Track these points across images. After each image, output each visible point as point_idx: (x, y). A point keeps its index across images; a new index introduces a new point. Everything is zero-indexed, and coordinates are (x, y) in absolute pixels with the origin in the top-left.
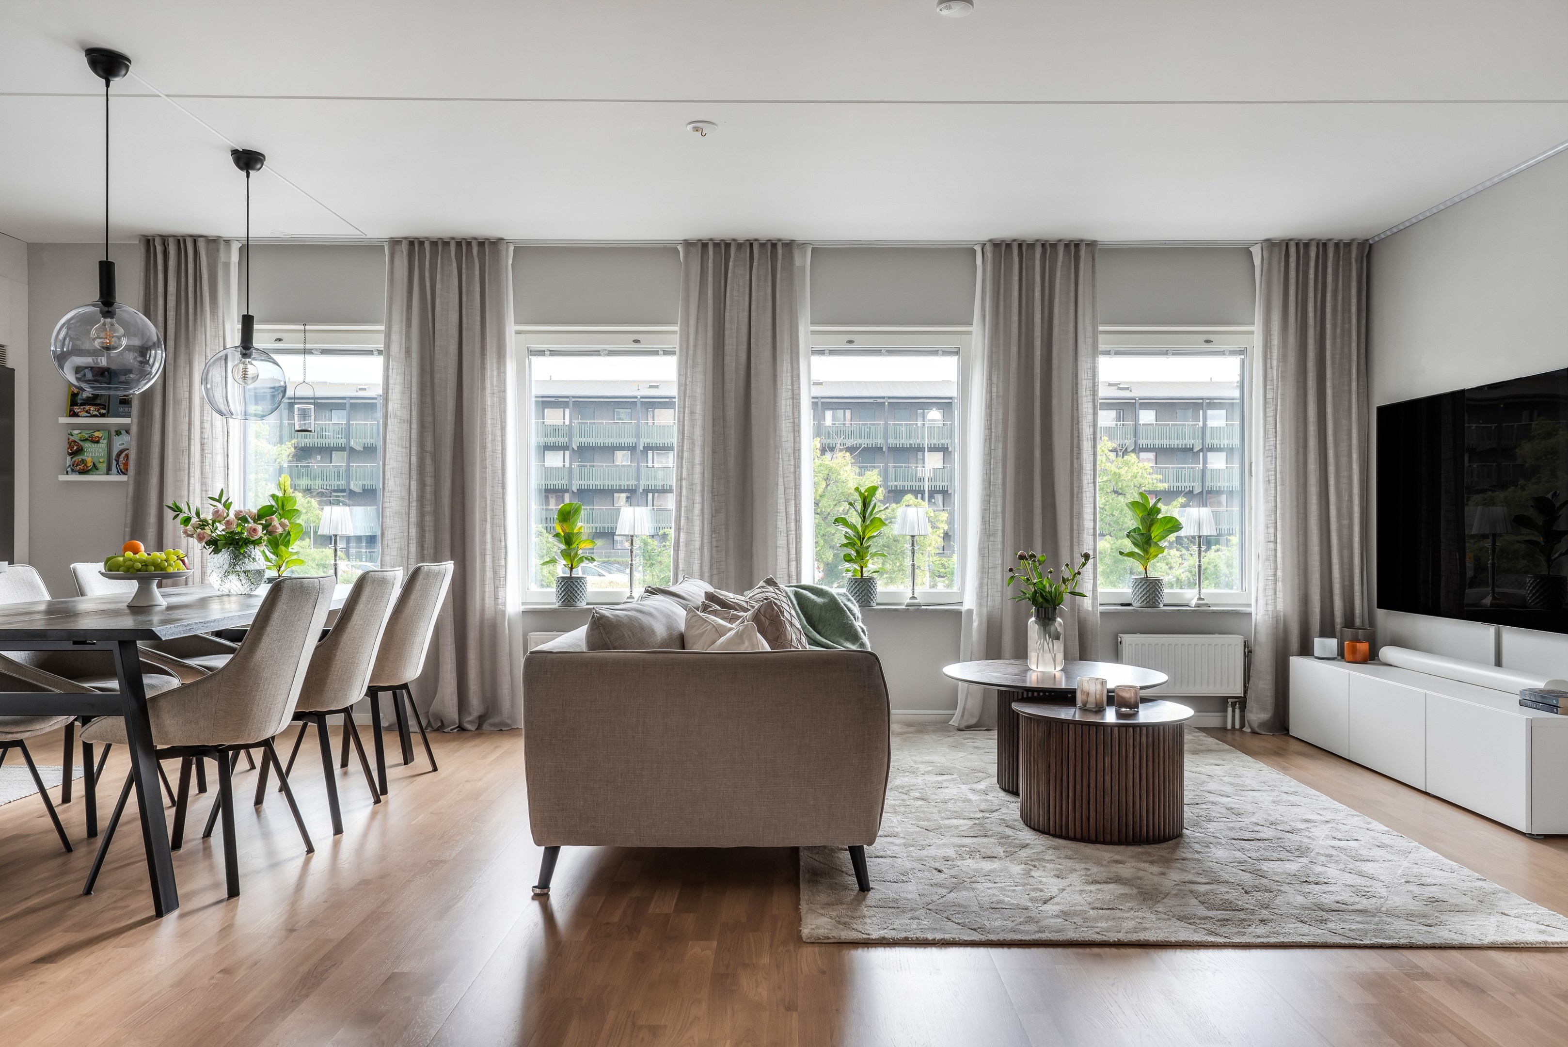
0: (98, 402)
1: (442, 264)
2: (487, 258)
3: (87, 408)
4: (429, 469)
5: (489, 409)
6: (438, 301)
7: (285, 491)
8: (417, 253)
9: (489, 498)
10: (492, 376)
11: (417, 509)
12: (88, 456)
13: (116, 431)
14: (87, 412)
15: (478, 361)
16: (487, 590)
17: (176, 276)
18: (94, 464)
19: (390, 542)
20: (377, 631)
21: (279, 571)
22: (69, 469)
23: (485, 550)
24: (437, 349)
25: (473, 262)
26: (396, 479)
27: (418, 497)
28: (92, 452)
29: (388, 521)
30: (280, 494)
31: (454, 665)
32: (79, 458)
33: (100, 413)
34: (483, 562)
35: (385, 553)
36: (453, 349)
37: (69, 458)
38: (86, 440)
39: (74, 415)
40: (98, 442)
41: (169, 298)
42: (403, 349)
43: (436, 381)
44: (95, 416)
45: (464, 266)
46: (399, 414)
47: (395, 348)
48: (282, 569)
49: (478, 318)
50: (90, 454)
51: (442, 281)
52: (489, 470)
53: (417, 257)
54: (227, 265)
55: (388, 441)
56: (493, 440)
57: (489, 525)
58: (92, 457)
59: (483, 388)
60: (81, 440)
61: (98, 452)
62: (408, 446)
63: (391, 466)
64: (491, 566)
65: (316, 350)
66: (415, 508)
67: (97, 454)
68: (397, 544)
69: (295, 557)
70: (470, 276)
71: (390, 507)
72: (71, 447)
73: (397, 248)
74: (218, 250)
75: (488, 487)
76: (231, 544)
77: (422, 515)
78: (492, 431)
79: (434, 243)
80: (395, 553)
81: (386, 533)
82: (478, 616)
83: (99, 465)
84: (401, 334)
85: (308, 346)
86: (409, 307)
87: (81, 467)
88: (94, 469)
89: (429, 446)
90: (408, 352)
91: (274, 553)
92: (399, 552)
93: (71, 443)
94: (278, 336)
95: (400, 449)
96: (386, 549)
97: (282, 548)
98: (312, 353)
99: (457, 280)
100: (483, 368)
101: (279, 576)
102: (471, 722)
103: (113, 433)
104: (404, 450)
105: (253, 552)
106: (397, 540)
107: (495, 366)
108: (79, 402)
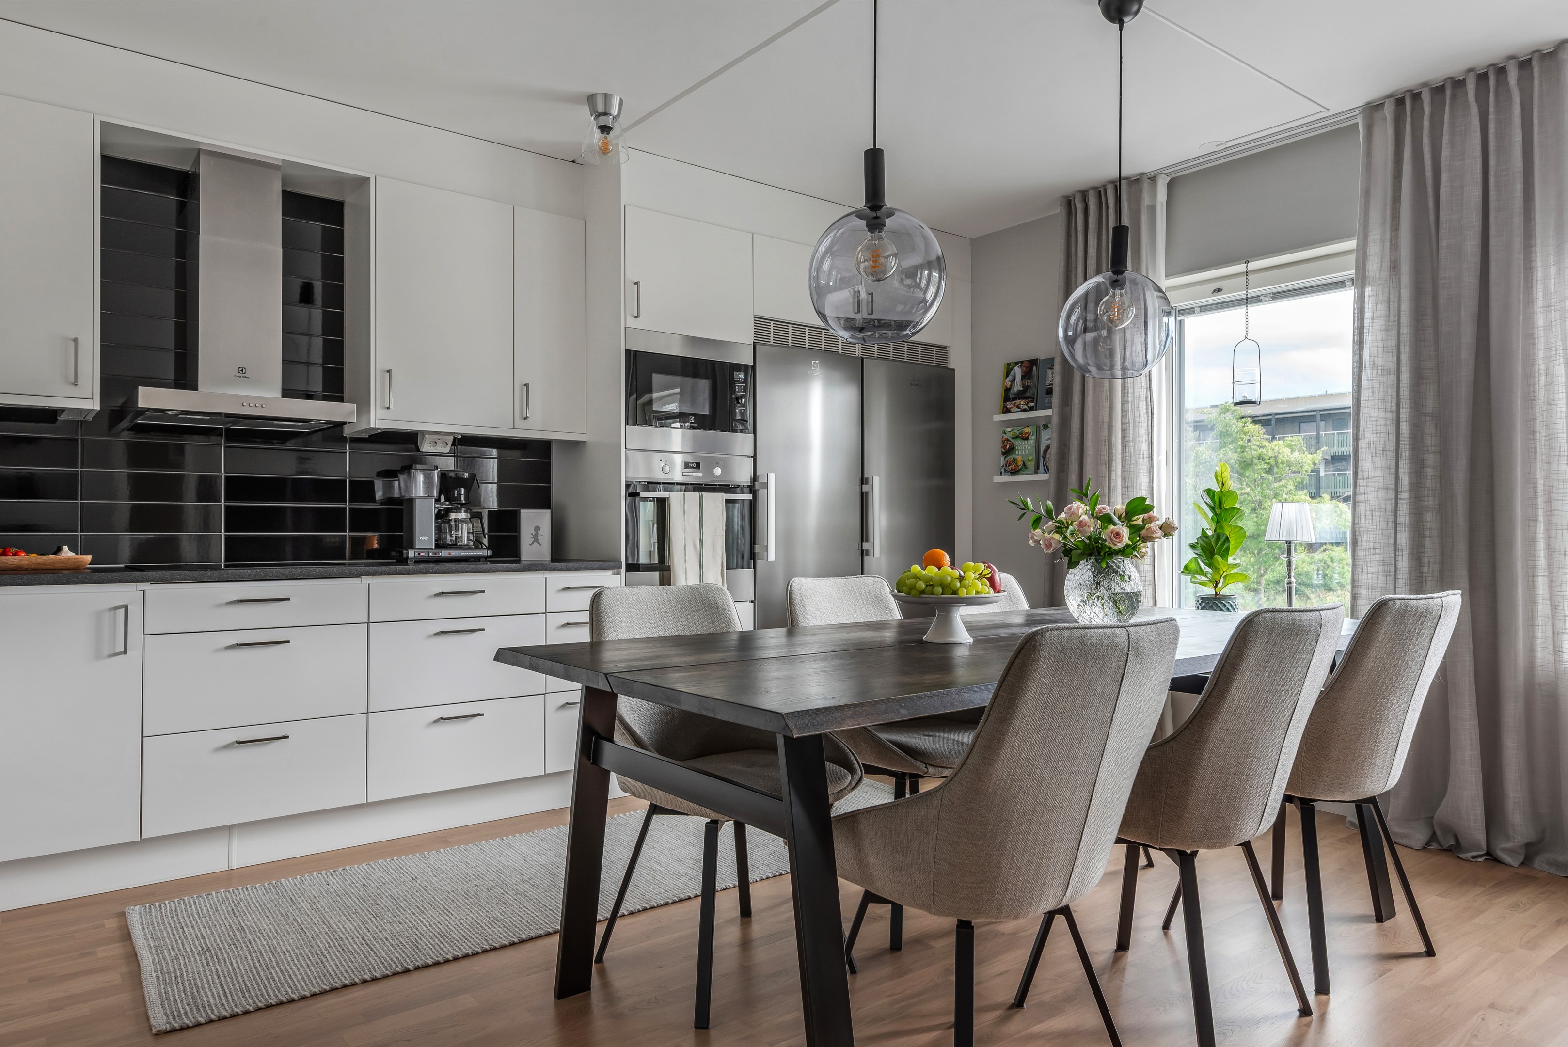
0: (1028, 394)
1: (1452, 116)
2: (1536, 83)
3: (1018, 402)
4: (1431, 440)
5: (1541, 333)
6: (1444, 177)
7: (1223, 484)
8: (1408, 113)
9: (1541, 482)
10: (1546, 278)
11: (1410, 504)
12: (1018, 455)
13: (1044, 425)
14: (1018, 407)
15: (1518, 258)
16: (1539, 634)
17: (1096, 235)
18: (1024, 463)
19: (1365, 554)
20: (1287, 719)
21: (1216, 587)
22: (1003, 470)
23: (1534, 568)
24: (1442, 251)
25: (1509, 99)
26: (1376, 459)
27: (1411, 484)
28: (1022, 450)
29: (1363, 521)
30: (1216, 488)
31: (1477, 752)
32: (1010, 457)
33: (1028, 407)
34: (1531, 588)
35: (1359, 568)
36: (1472, 245)
37: (1002, 458)
38: (1017, 437)
39: (1006, 411)
40: (1027, 439)
41: (1089, 262)
42: (1387, 264)
43: (1442, 301)
44: (1025, 410)
45: (1491, 109)
46: (1380, 362)
47: (1374, 266)
48: (1220, 585)
49: (1519, 187)
50: (1020, 453)
51: (1452, 144)
52: (1541, 436)
53: (1408, 119)
54: (1152, 209)
55: (1363, 404)
56: (1549, 384)
57: (1541, 528)
58: (1022, 455)
59: (1529, 301)
60: (1013, 438)
61: (1027, 449)
62: (1394, 408)
63: (1367, 440)
64: (1547, 596)
65: (1266, 295)
66: (1406, 501)
67: (1027, 452)
68: (1377, 556)
69: (1235, 571)
70: (1504, 124)
71: (1365, 502)
72: (1004, 446)
73: (1378, 116)
74: (1141, 191)
75: (1539, 465)
76: (1090, 555)
77: (1417, 512)
78: (1547, 369)
79: (1438, 90)
80: (1375, 570)
81: (1359, 539)
82: (1521, 677)
83: (1028, 464)
84: (1383, 241)
85: (1252, 292)
86: (1396, 199)
87: (1012, 467)
88: (1024, 468)
89: (1430, 404)
90: (1394, 267)
91: (1210, 565)
92: (1381, 568)
93: (1005, 441)
94: (1215, 285)
95: (1382, 415)
96: (1359, 564)
97: (1218, 558)
98: (1261, 301)
99: (1479, 134)
100: (1529, 267)
101: (1217, 594)
102: (1510, 851)
103: (1042, 428)
104: (1389, 415)
105: (1122, 566)
106: (1377, 551)
107: (1552, 259)
108: (1011, 397)
